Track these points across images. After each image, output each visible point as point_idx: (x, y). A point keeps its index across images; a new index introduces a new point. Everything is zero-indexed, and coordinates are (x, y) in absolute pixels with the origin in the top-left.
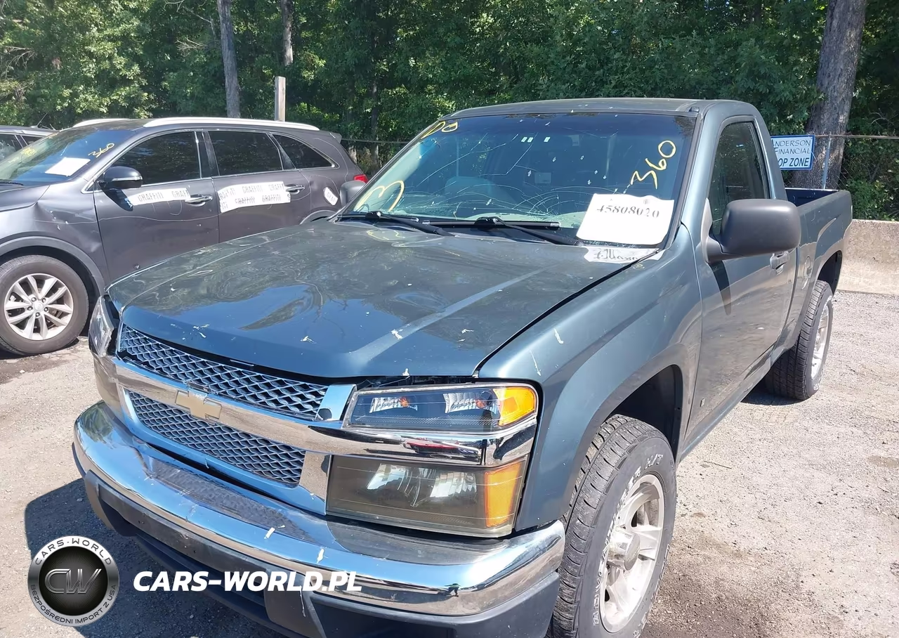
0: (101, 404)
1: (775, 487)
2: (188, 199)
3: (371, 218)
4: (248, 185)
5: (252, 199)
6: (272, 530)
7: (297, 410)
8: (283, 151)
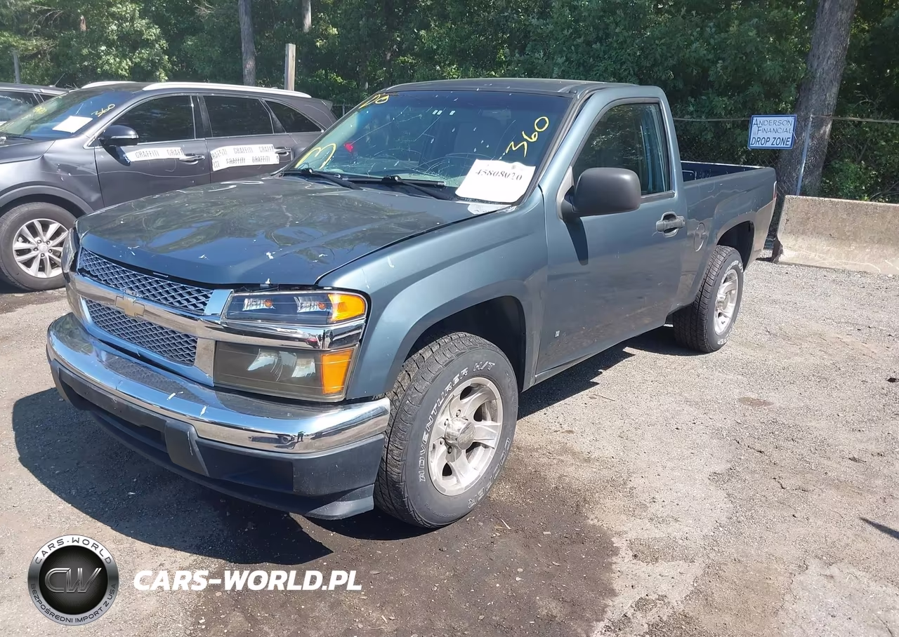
0: (70, 315)
1: (645, 416)
2: (183, 157)
3: (305, 174)
4: (239, 147)
5: (243, 160)
6: (174, 394)
7: (192, 308)
8: (274, 116)
